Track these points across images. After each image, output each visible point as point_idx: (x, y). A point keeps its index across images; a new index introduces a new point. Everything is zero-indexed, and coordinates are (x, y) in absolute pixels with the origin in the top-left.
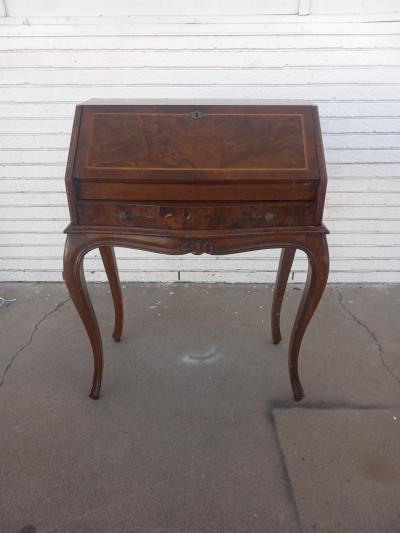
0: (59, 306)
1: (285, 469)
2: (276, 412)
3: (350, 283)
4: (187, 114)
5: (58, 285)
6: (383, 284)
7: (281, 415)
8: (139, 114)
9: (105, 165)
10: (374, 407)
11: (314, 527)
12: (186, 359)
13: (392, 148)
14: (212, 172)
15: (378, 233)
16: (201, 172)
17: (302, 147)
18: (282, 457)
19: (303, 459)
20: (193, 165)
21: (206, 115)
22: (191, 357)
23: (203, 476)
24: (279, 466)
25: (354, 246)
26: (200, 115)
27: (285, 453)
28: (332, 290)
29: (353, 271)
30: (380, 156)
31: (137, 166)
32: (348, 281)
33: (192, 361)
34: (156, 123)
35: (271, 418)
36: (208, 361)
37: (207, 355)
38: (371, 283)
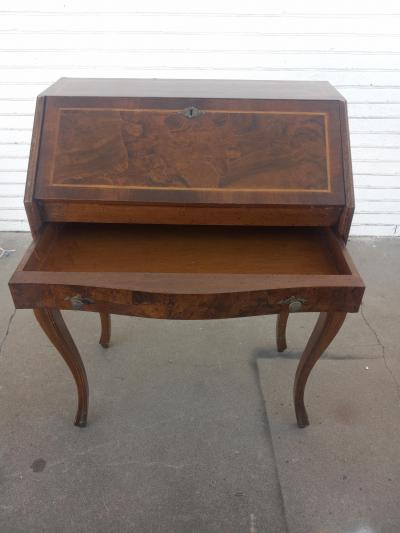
2: (260, 361)
4: (179, 111)
6: (371, 237)
7: (265, 364)
8: (118, 110)
9: (75, 182)
10: (350, 358)
11: (287, 462)
14: (208, 193)
16: (195, 193)
17: (325, 160)
18: (263, 403)
20: (185, 184)
21: (204, 112)
23: (192, 419)
24: (260, 410)
26: (196, 112)
27: (266, 399)
31: (116, 183)
34: (139, 123)
35: (255, 367)
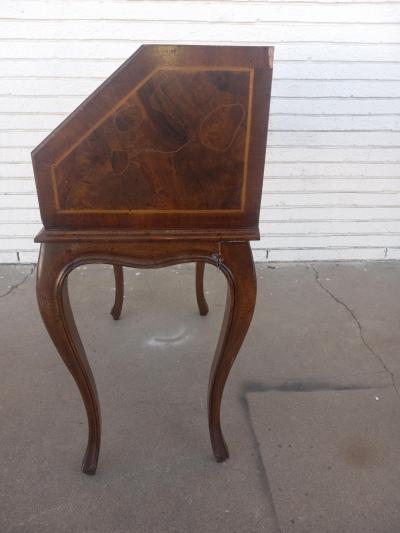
0: (12, 288)
1: (260, 457)
2: (250, 396)
3: (327, 261)
5: (12, 267)
6: (361, 261)
11: (293, 521)
12: (152, 342)
13: (370, 115)
15: (356, 206)
18: (257, 445)
19: (280, 446)
22: (156, 340)
24: (253, 455)
25: (330, 221)
27: (259, 440)
28: (308, 268)
29: (330, 248)
30: (358, 124)
32: (325, 259)
33: (159, 344)
35: (244, 402)
36: (177, 343)
37: (174, 337)
38: (348, 261)
